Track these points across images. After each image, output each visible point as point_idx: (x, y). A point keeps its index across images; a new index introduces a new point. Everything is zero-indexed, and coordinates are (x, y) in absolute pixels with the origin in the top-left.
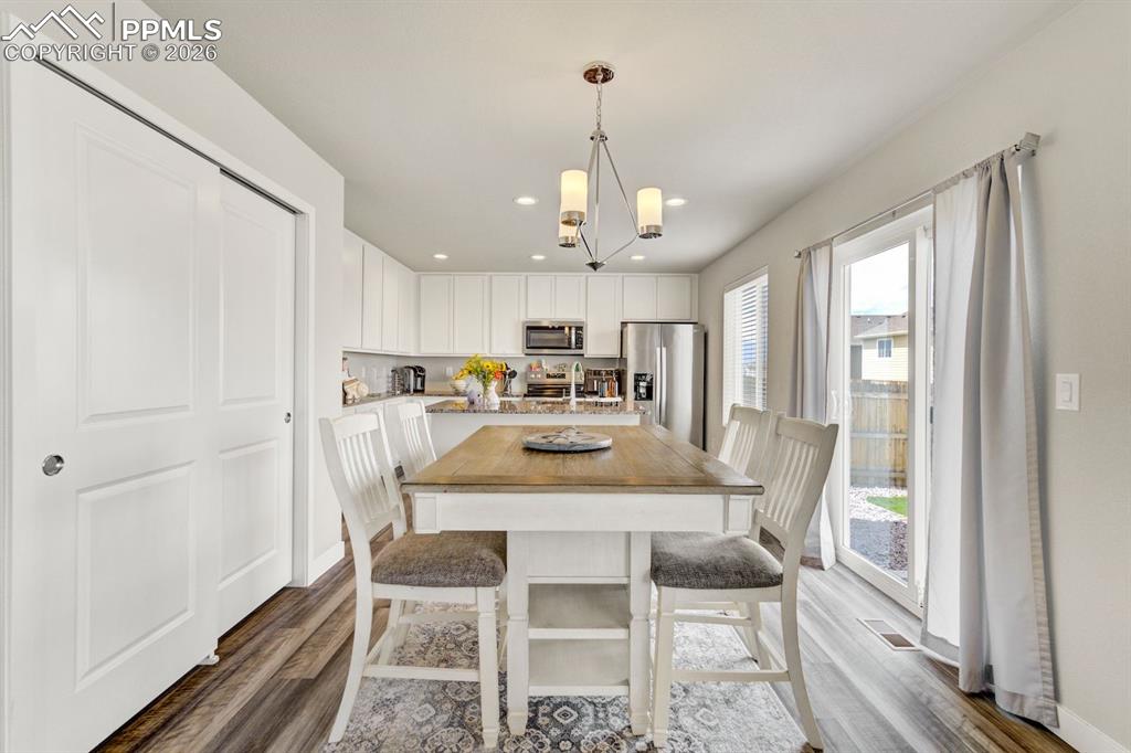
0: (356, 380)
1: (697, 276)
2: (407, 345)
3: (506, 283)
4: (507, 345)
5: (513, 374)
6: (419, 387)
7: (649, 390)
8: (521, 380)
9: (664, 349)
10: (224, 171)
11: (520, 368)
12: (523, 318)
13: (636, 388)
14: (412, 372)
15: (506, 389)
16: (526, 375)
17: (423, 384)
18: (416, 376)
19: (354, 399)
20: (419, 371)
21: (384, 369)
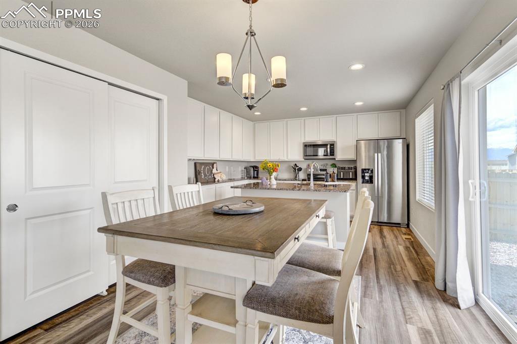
0: (220, 172)
1: (405, 110)
2: (250, 156)
3: (294, 123)
4: (296, 155)
5: (300, 169)
6: (255, 176)
7: (371, 177)
8: (304, 172)
9: (379, 154)
10: (110, 84)
11: (303, 166)
12: (303, 141)
13: (363, 177)
14: (252, 168)
15: (296, 177)
16: (306, 169)
17: (257, 174)
18: (254, 171)
19: (218, 181)
20: (255, 168)
21: (240, 167)
